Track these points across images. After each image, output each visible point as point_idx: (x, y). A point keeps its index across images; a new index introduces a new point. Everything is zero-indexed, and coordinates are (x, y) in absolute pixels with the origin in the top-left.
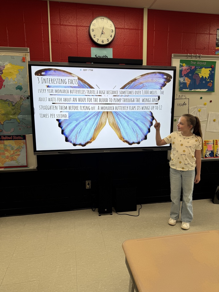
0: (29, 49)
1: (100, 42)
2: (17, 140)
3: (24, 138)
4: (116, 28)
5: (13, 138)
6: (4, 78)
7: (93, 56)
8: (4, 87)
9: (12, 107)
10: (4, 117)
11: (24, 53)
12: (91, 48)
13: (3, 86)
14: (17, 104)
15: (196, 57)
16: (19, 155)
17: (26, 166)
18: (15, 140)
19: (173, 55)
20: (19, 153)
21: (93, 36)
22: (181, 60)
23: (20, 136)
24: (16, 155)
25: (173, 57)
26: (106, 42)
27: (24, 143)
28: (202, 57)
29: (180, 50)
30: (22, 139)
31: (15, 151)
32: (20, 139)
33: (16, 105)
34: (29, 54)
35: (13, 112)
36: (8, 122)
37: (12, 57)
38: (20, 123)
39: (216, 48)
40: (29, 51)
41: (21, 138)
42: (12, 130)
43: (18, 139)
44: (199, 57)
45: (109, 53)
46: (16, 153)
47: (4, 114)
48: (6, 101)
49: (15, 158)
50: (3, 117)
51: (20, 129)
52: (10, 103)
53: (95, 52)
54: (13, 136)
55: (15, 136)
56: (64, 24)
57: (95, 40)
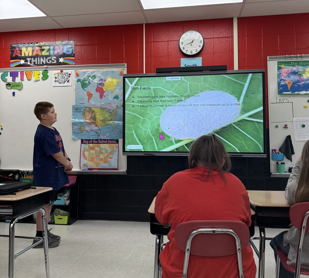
0: (126, 64)
1: (189, 53)
2: (111, 143)
3: (117, 141)
5: (108, 142)
6: (104, 90)
7: (182, 65)
8: (104, 97)
9: (110, 114)
10: (102, 123)
11: (122, 68)
12: (181, 59)
13: (103, 97)
14: (114, 111)
15: (297, 57)
16: (111, 158)
17: (117, 169)
18: (109, 143)
19: (268, 57)
20: (112, 156)
21: (182, 49)
22: (278, 62)
23: (114, 140)
24: (109, 158)
25: (268, 59)
27: (116, 147)
28: (304, 57)
30: (115, 143)
31: (109, 154)
32: (114, 143)
33: (113, 113)
34: (126, 68)
35: (109, 118)
36: (105, 127)
37: (113, 72)
38: (114, 128)
40: (126, 66)
41: (115, 142)
42: (108, 134)
43: (112, 143)
44: (301, 57)
45: (198, 62)
46: (109, 155)
47: (102, 121)
48: (105, 108)
49: (108, 160)
50: (101, 123)
51: (114, 134)
52: (108, 110)
53: (185, 63)
54: (108, 140)
55: (110, 140)
56: (156, 41)
57: (184, 51)
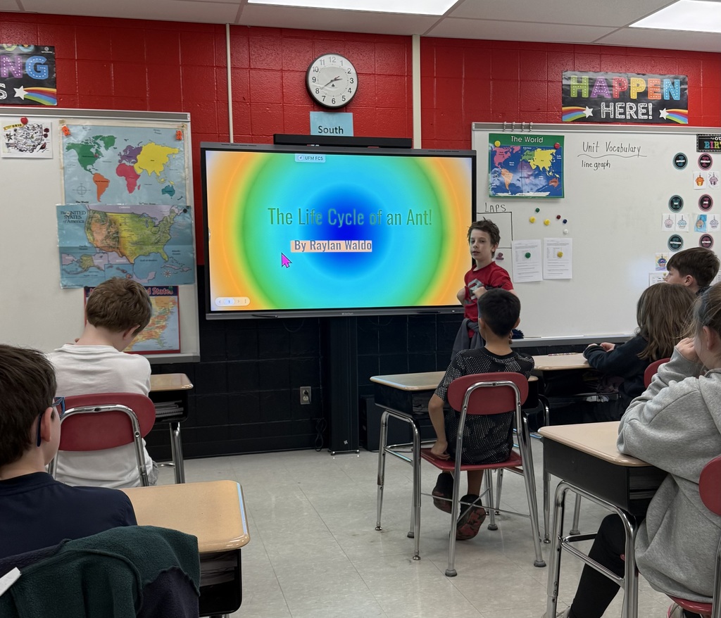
0: (189, 115)
1: (328, 103)
2: (159, 295)
3: (175, 291)
4: (357, 74)
5: (152, 292)
6: (139, 171)
7: (314, 132)
8: (139, 189)
9: (154, 229)
10: (136, 249)
11: (181, 123)
12: (311, 112)
13: (136, 188)
14: (164, 222)
15: (521, 127)
16: (163, 327)
17: (178, 351)
18: (156, 295)
19: (473, 124)
20: (164, 324)
21: (313, 91)
22: (490, 134)
23: (167, 288)
24: (157, 327)
25: (473, 128)
26: (339, 103)
27: (174, 303)
28: (534, 127)
29: (488, 115)
30: (170, 295)
31: (156, 320)
32: (166, 295)
33: (162, 225)
34: (189, 124)
35: (153, 239)
36: (143, 258)
37: (157, 131)
38: (167, 261)
39: (564, 109)
40: (189, 119)
41: (169, 292)
42: (151, 275)
43: (163, 295)
44: (528, 127)
46: (158, 322)
47: (136, 243)
48: (140, 216)
49: (156, 333)
50: (133, 248)
51: (167, 274)
52: (150, 220)
53: (320, 124)
54: (152, 287)
55: (157, 287)
56: (256, 67)
57: (319, 97)
